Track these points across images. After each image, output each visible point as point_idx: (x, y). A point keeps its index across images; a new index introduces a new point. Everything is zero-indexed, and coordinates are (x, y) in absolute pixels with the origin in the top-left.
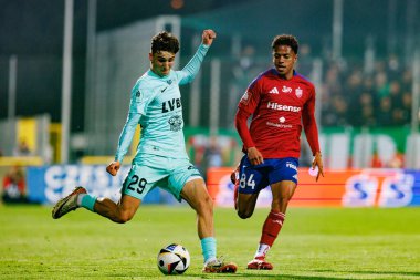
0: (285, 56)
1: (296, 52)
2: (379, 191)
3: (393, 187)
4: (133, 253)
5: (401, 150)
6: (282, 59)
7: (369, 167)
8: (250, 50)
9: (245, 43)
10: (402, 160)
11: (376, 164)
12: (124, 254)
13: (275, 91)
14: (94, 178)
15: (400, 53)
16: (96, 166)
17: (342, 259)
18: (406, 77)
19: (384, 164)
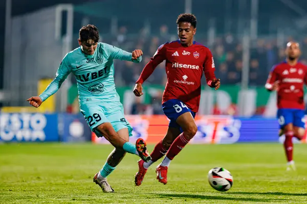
0: (186, 30)
1: (195, 27)
2: (215, 131)
3: (226, 129)
4: (39, 178)
5: (234, 102)
6: (184, 32)
7: (211, 114)
8: (124, 29)
9: (120, 25)
10: (235, 109)
11: (216, 112)
12: (32, 178)
13: (176, 54)
14: (10, 122)
15: (234, 31)
16: (11, 114)
17: (191, 182)
18: (238, 49)
19: (221, 112)
